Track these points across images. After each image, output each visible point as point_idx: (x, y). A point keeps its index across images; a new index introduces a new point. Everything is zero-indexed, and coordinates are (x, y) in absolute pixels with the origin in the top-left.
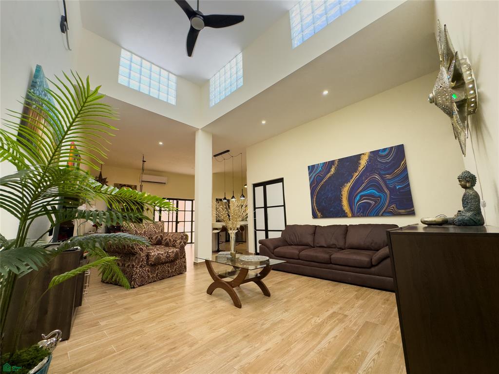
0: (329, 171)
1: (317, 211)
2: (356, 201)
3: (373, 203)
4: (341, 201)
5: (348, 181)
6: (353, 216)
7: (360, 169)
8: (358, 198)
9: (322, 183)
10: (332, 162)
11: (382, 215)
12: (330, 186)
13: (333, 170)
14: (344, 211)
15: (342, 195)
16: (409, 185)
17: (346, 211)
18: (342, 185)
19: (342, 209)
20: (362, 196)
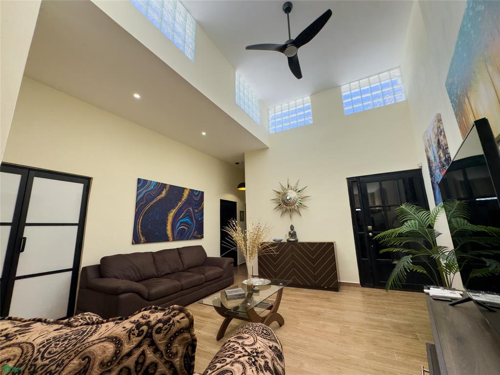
0: (160, 193)
1: (141, 235)
2: (177, 227)
3: (187, 229)
4: (166, 225)
5: (174, 208)
6: (174, 240)
7: (183, 199)
8: (179, 224)
9: (152, 203)
10: (164, 186)
11: (190, 239)
12: (159, 209)
13: (164, 192)
14: (167, 235)
15: (168, 220)
16: (203, 219)
17: (169, 236)
18: (169, 210)
19: (166, 233)
20: (181, 223)
